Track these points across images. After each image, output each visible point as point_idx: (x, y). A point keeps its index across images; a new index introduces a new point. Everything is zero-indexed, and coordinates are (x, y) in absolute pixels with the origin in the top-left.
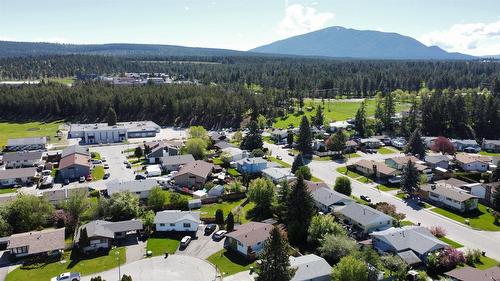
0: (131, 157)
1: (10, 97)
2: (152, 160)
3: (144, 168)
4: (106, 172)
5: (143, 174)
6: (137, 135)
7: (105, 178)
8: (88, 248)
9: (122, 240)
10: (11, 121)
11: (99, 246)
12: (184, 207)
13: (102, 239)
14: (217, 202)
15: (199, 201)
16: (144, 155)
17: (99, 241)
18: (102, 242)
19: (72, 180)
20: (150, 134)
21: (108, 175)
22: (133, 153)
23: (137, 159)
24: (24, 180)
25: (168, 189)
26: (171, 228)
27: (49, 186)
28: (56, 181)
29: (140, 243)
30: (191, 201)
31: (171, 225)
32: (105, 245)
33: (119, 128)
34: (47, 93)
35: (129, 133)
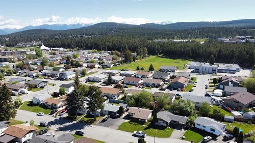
0: (211, 83)
1: (173, 47)
2: (221, 87)
3: (213, 91)
4: (193, 88)
5: (211, 94)
6: (223, 71)
7: (190, 91)
8: (157, 123)
9: (175, 125)
10: (171, 58)
11: (162, 124)
12: (220, 118)
13: (164, 121)
14: (247, 122)
15: (233, 118)
16: (217, 83)
17: (162, 122)
18: (163, 122)
19: (174, 89)
20: (231, 72)
21: (193, 90)
22: (212, 81)
23: (213, 85)
24: (156, 84)
25: (218, 105)
26: (203, 128)
27: (164, 90)
28: (168, 88)
29: (183, 130)
30: (227, 116)
31: (203, 126)
32: (165, 125)
33: (213, 66)
34: (188, 46)
35: (219, 70)
